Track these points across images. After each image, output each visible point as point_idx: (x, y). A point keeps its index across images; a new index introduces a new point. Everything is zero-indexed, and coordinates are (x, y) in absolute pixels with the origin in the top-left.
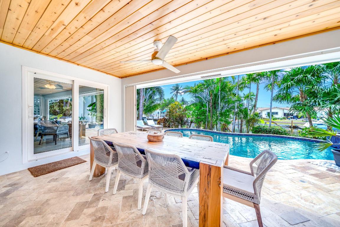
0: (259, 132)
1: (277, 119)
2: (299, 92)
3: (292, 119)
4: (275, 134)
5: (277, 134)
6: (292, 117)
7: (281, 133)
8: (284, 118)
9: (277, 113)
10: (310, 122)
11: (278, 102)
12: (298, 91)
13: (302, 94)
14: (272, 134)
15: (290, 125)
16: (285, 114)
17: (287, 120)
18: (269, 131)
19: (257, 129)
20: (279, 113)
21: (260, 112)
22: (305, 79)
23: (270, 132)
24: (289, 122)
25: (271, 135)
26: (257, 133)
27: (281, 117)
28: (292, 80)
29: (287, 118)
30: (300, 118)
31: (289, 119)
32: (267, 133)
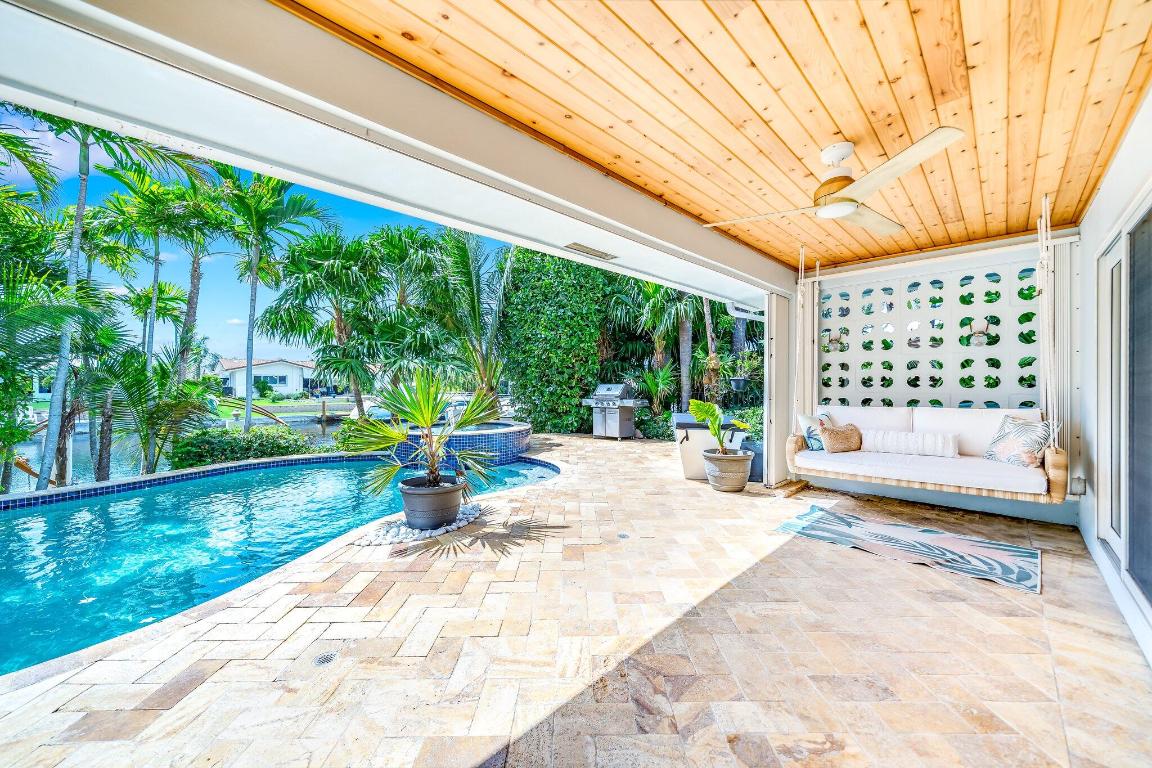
0: (200, 458)
1: (282, 399)
2: (333, 311)
3: (324, 398)
4: (265, 453)
5: (272, 455)
6: (325, 390)
7: (285, 451)
8: (303, 396)
9: (283, 379)
10: (360, 403)
11: (277, 338)
12: (330, 309)
13: (340, 320)
14: (256, 457)
15: (319, 415)
16: (306, 383)
17: (312, 402)
18: (241, 448)
19: (192, 445)
20: (288, 380)
21: (226, 374)
22: (347, 275)
23: (246, 450)
24: (314, 406)
25: (252, 461)
26: (191, 466)
27: (295, 392)
28: (316, 267)
29: (312, 395)
30: (342, 393)
31: (317, 397)
32: (238, 459)
